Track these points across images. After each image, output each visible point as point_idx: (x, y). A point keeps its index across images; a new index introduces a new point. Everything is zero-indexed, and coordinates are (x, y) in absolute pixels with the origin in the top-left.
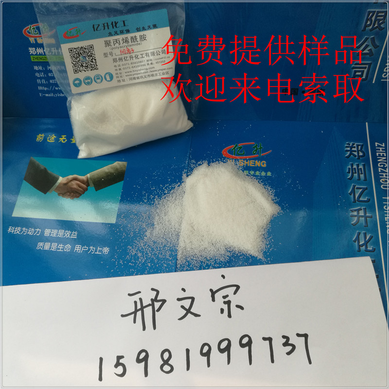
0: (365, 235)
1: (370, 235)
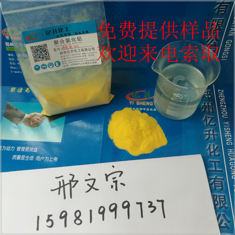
0: (214, 146)
1: (217, 146)
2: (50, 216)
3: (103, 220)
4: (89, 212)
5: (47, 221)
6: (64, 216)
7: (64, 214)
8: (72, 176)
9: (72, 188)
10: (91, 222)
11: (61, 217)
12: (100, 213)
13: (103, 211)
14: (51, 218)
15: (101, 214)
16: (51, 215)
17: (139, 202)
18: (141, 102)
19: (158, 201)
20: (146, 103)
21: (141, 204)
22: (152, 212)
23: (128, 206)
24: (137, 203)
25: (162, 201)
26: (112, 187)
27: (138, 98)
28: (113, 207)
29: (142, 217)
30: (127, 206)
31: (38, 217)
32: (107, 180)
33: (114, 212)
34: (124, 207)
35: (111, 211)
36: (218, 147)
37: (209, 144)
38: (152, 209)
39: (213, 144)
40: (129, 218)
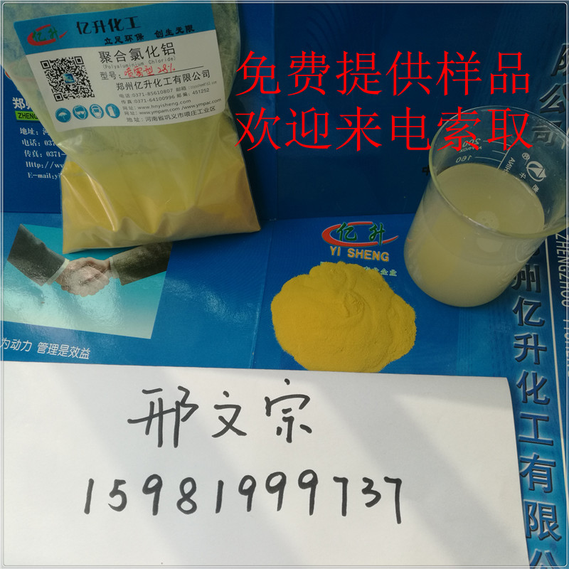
2: (119, 483)
3: (249, 508)
4: (217, 485)
5: (113, 494)
6: (153, 487)
7: (154, 483)
8: (184, 393)
9: (181, 422)
10: (218, 510)
11: (146, 490)
12: (242, 491)
13: (251, 487)
14: (121, 488)
15: (245, 495)
16: (123, 482)
17: (340, 476)
18: (360, 251)
19: (387, 479)
20: (371, 253)
21: (344, 481)
22: (369, 505)
23: (313, 484)
24: (336, 479)
25: (398, 482)
26: (279, 431)
27: (351, 240)
28: (275, 481)
29: (344, 513)
30: (310, 483)
31: (91, 482)
32: (268, 413)
33: (277, 494)
34: (302, 485)
35: (271, 490)
36: (546, 380)
37: (524, 370)
38: (372, 497)
39: (532, 372)
40: (311, 512)
